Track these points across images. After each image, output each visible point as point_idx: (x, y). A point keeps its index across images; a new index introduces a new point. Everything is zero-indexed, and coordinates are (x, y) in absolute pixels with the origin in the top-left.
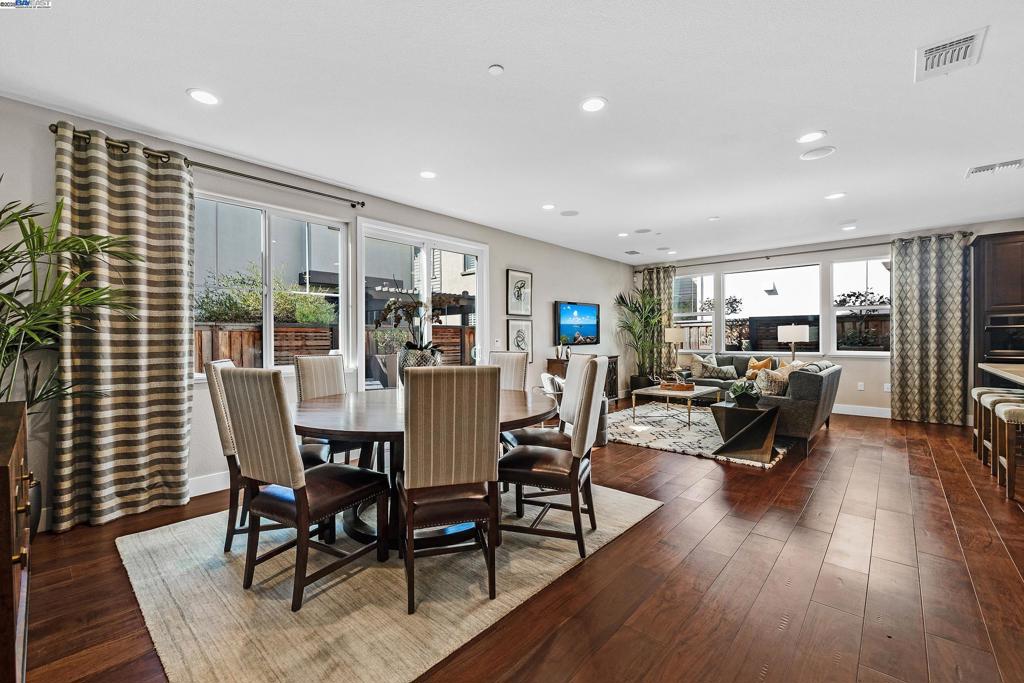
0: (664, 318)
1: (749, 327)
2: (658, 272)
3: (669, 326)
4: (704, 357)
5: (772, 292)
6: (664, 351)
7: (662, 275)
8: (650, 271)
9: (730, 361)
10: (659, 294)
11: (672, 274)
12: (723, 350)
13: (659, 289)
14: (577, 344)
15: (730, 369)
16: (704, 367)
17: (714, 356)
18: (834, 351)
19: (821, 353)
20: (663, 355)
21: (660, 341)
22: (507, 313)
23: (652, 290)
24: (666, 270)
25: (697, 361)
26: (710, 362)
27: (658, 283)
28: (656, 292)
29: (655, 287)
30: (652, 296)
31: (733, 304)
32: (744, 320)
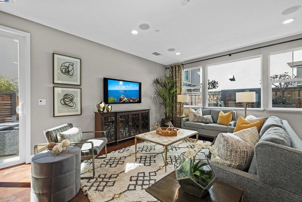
0: (178, 90)
1: (222, 95)
2: (176, 68)
3: (180, 94)
4: (195, 110)
5: (233, 80)
6: (178, 106)
7: (177, 68)
8: (172, 68)
9: (210, 112)
10: (176, 78)
11: (182, 68)
12: (207, 106)
13: (176, 76)
14: (122, 103)
15: (209, 117)
16: (195, 116)
17: (201, 109)
18: (271, 108)
19: (262, 108)
20: (178, 108)
21: (176, 102)
22: (53, 83)
23: (173, 76)
24: (179, 66)
25: (192, 112)
26: (198, 113)
27: (176, 73)
28: (174, 77)
29: (174, 75)
30: (173, 79)
31: (214, 84)
32: (219, 92)
